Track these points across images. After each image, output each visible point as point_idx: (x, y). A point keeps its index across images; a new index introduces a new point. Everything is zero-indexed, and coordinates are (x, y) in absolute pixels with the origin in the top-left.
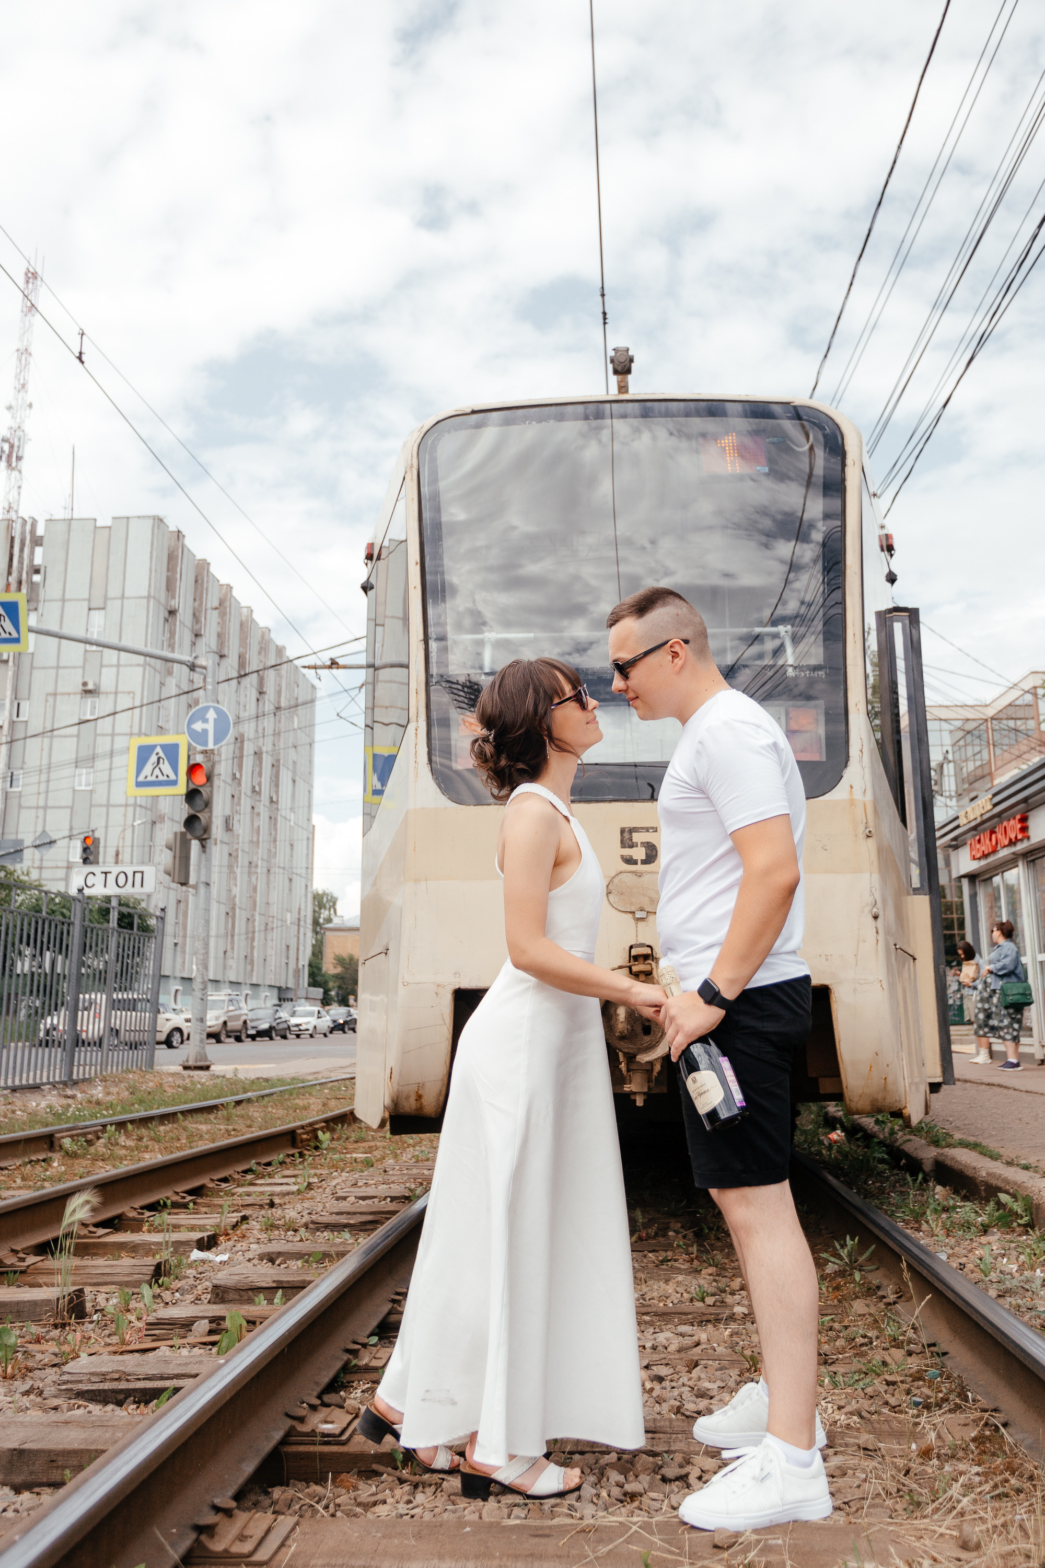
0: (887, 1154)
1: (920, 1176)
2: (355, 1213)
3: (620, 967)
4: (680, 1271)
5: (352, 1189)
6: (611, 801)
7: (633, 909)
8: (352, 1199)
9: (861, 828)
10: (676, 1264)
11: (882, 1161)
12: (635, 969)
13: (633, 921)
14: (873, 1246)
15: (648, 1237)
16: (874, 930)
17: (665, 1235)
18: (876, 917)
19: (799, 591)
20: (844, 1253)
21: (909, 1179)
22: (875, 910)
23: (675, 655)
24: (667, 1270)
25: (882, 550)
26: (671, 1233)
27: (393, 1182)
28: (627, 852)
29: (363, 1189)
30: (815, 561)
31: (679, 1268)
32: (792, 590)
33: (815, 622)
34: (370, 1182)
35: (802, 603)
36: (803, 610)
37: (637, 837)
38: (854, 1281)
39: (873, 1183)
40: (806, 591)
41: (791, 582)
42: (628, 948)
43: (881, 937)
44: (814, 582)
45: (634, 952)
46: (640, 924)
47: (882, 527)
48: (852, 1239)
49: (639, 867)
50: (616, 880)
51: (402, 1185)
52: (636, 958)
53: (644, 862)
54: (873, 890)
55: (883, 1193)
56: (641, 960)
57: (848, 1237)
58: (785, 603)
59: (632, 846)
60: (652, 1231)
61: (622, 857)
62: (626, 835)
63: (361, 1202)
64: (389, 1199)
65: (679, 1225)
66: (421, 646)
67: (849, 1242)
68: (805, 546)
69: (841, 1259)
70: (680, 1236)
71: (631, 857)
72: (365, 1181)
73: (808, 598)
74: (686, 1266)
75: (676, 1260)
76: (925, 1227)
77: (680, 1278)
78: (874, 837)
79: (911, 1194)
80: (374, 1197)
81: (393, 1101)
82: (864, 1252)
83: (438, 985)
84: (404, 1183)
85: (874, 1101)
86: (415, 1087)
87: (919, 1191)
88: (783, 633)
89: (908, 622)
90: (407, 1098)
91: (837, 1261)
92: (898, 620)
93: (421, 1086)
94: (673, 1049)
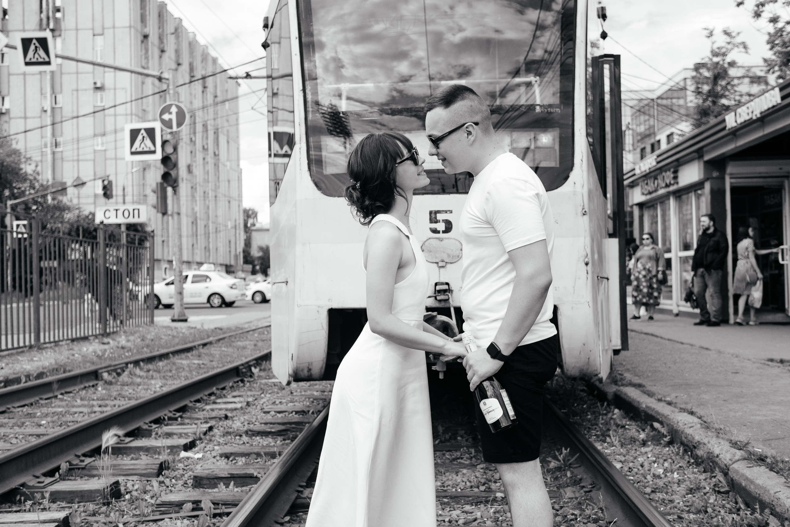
0: (586, 386)
1: (605, 404)
2: (274, 424)
4: (465, 467)
5: (273, 406)
6: (423, 194)
7: (437, 261)
8: (273, 413)
9: (580, 209)
10: (462, 461)
11: (583, 391)
12: (438, 298)
13: (437, 268)
14: (578, 455)
15: (446, 441)
16: (586, 272)
17: (455, 439)
18: (587, 264)
19: (543, 43)
20: (561, 458)
21: (599, 404)
22: (586, 260)
23: (469, 133)
24: (457, 465)
25: (599, 17)
26: (459, 438)
27: (296, 401)
28: (434, 226)
29: (279, 406)
30: (554, 23)
31: (463, 464)
32: (539, 43)
33: (554, 65)
34: (284, 401)
35: (546, 51)
36: (546, 56)
37: (440, 217)
38: (566, 475)
39: (578, 405)
40: (548, 43)
41: (538, 37)
42: (434, 284)
43: (590, 276)
44: (553, 37)
45: (438, 288)
46: (442, 270)
47: (600, 3)
48: (566, 449)
49: (441, 235)
50: (427, 243)
52: (439, 291)
53: (444, 232)
54: (586, 247)
55: (583, 413)
56: (442, 293)
57: (563, 449)
58: (534, 51)
59: (437, 222)
60: (447, 437)
61: (431, 229)
62: (433, 216)
63: (278, 415)
64: (294, 413)
65: (463, 432)
66: (301, 94)
67: (564, 451)
68: (548, 13)
69: (559, 461)
70: (464, 440)
71: (436, 229)
72: (280, 401)
73: (550, 48)
74: (468, 462)
75: (462, 458)
76: (608, 439)
77: (465, 471)
78: (588, 214)
79: (600, 414)
80: (285, 412)
81: (294, 372)
82: (572, 457)
83: (319, 307)
84: (303, 402)
85: (581, 371)
86: (307, 365)
87: (605, 412)
88: (533, 82)
89: (612, 64)
90: (303, 370)
91: (557, 462)
92: (606, 63)
93: (310, 364)
94: (471, 385)
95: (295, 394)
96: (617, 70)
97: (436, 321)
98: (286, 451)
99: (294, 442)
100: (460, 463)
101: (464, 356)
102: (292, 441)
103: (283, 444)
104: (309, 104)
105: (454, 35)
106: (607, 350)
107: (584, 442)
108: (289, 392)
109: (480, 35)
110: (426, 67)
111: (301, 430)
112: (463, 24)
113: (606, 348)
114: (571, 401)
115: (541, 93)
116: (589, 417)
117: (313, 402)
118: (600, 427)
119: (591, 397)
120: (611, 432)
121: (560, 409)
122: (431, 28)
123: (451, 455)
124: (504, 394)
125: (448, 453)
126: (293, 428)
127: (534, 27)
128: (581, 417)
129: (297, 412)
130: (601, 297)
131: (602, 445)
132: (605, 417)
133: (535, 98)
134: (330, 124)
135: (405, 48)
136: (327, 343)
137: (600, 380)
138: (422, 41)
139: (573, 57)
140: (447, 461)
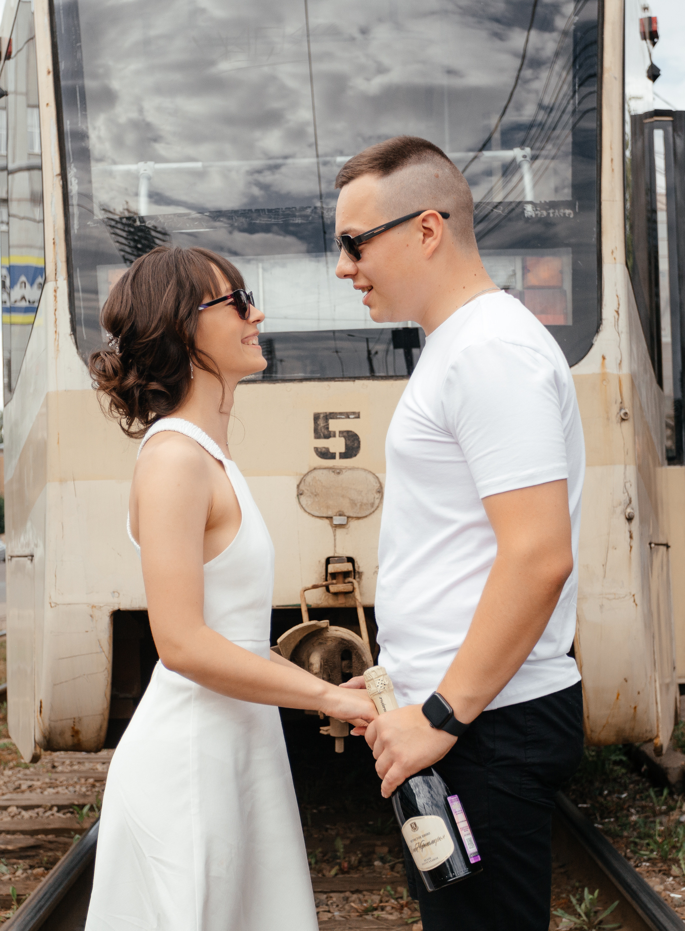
0: (625, 754)
1: (665, 792)
2: (13, 832)
3: (315, 587)
5: (15, 796)
6: (301, 380)
7: (330, 514)
8: (13, 810)
9: (615, 409)
10: (383, 914)
11: (619, 763)
12: (333, 589)
13: (330, 529)
14: (616, 903)
15: (352, 868)
16: (628, 535)
17: (370, 864)
18: (630, 519)
19: (537, 92)
20: (581, 910)
21: (652, 793)
22: (629, 510)
23: (428, 232)
24: (372, 922)
25: (644, 38)
26: (377, 863)
27: (62, 784)
28: (322, 443)
29: (27, 795)
30: (557, 54)
31: (386, 920)
33: (557, 132)
34: (37, 784)
35: (541, 106)
36: (542, 116)
37: (335, 425)
39: (610, 793)
40: (545, 91)
42: (323, 561)
43: (636, 543)
44: (554, 81)
45: (332, 568)
46: (339, 531)
47: (646, 9)
48: (592, 892)
49: (338, 462)
50: (309, 479)
51: (71, 789)
52: (334, 575)
53: (344, 456)
54: (628, 485)
55: (622, 809)
56: (340, 578)
57: (586, 890)
59: (329, 435)
60: (354, 859)
61: (316, 449)
62: (321, 423)
63: (24, 813)
64: (55, 809)
65: (385, 849)
66: (58, 183)
67: (587, 896)
69: (580, 916)
70: (387, 866)
71: (327, 449)
72: (29, 783)
73: (547, 100)
74: (394, 917)
75: (383, 909)
76: (675, 870)
78: (631, 420)
79: (655, 815)
80: (38, 806)
81: (45, 737)
82: (605, 909)
83: (93, 607)
84: (74, 785)
85: (620, 732)
86: (71, 723)
87: (664, 808)
88: (519, 159)
89: (670, 129)
90: (62, 733)
91: (574, 919)
92: (658, 128)
93: (77, 720)
94: (384, 784)
95: (60, 769)
97: (326, 639)
98: (33, 894)
99: (51, 872)
100: (378, 918)
101: (368, 721)
102: (47, 869)
103: (27, 878)
104: (74, 201)
105: (368, 79)
106: (668, 686)
107: (629, 879)
108: (49, 765)
110: (312, 140)
111: (65, 847)
113: (668, 680)
114: (597, 784)
115: (535, 184)
116: (634, 818)
117: (93, 786)
118: (656, 842)
119: (635, 777)
120: (680, 855)
121: (576, 803)
123: (361, 902)
125: (355, 897)
126: (50, 842)
127: (517, 62)
128: (617, 818)
129: (60, 808)
130: (655, 582)
131: (662, 882)
132: (665, 819)
133: (523, 190)
134: (128, 249)
135: (276, 105)
136: (110, 679)
137: (658, 751)
138: (306, 90)
139: (598, 110)
140: (354, 914)
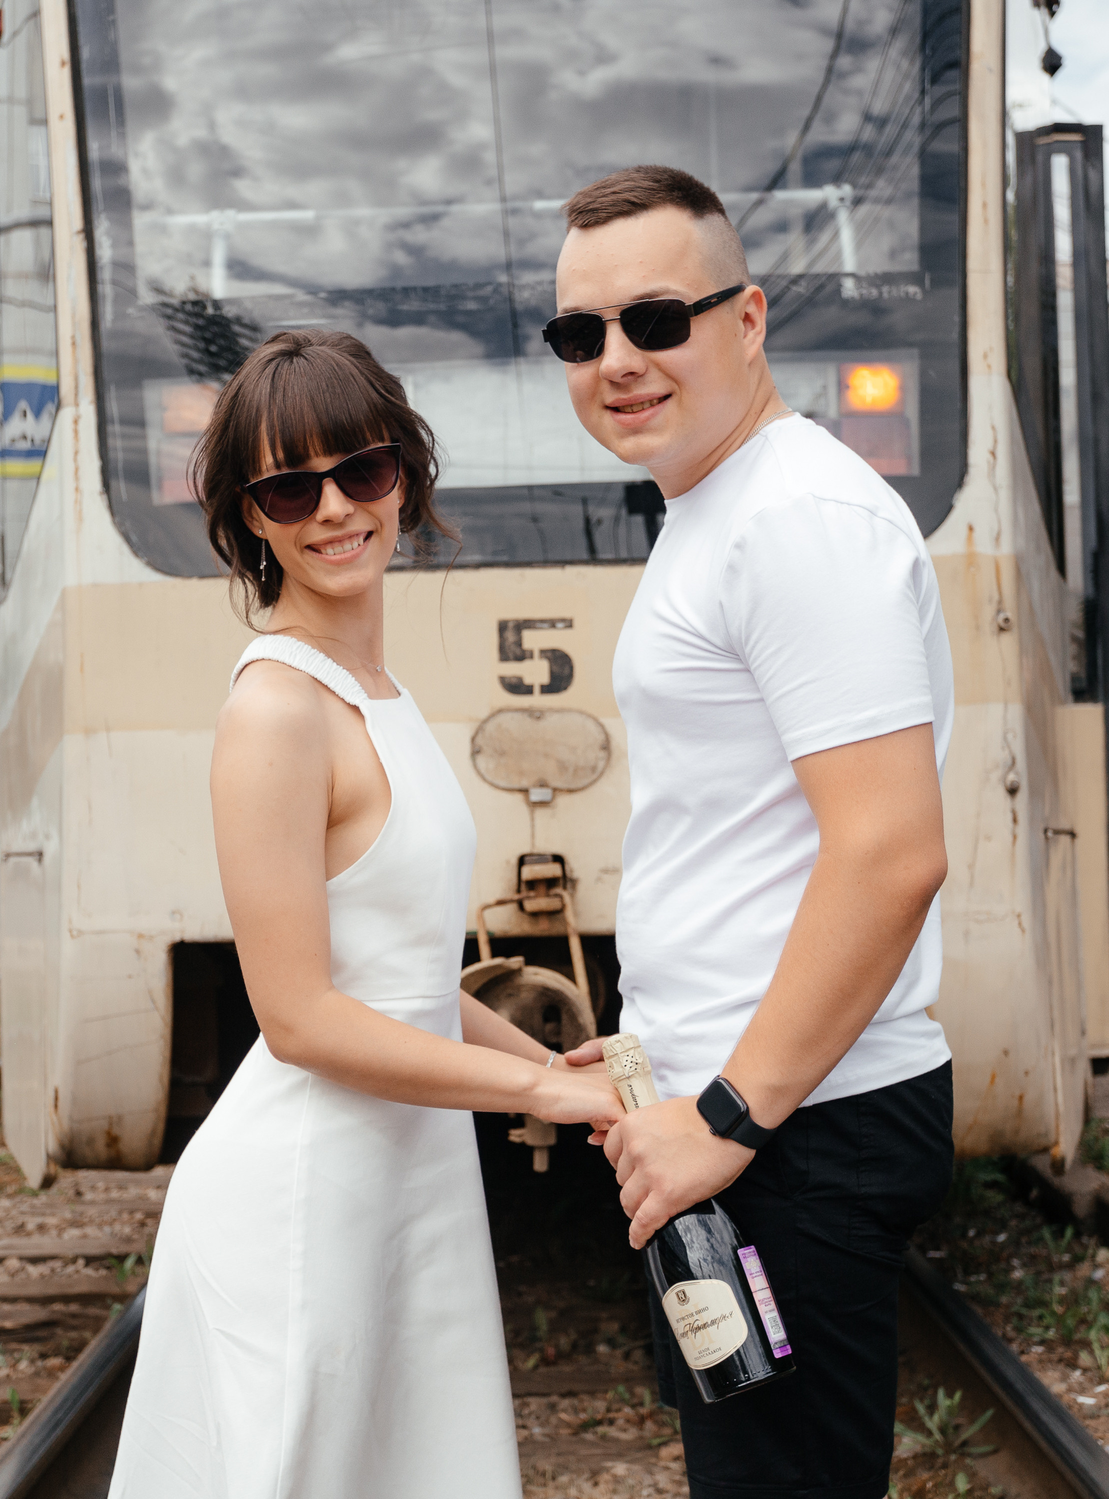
0: (1002, 1171)
1: (1069, 1232)
2: (13, 1300)
3: (500, 903)
4: (622, 1452)
5: (17, 1241)
6: (478, 566)
7: (524, 783)
8: (13, 1263)
9: (988, 612)
10: (612, 1432)
11: (992, 1185)
12: (530, 906)
13: (524, 809)
14: (989, 1413)
15: (562, 1357)
16: (1009, 817)
17: (590, 1350)
18: (1012, 791)
19: (859, 93)
20: (933, 1423)
21: (1046, 1233)
22: (1011, 777)
24: (592, 1444)
26: (602, 1349)
27: (91, 1221)
28: (512, 669)
29: (36, 1239)
30: (894, 31)
31: (616, 1440)
33: (894, 159)
34: (51, 1221)
35: (868, 117)
36: (869, 133)
37: (532, 640)
38: (952, 1484)
39: (979, 1234)
40: (874, 93)
41: (843, 75)
42: (514, 861)
43: (1022, 829)
44: (890, 75)
45: (529, 872)
46: (540, 813)
48: (950, 1395)
49: (537, 700)
50: (490, 727)
51: (107, 1229)
52: (532, 884)
53: (547, 689)
54: (1010, 736)
55: (998, 1259)
56: (542, 889)
57: (941, 1393)
58: (830, 119)
59: (522, 656)
60: (564, 1342)
61: (502, 679)
62: (510, 636)
63: (30, 1268)
64: (81, 1262)
65: (615, 1326)
66: (80, 246)
67: (943, 1401)
69: (929, 1433)
70: (619, 1353)
71: (520, 679)
72: (39, 1220)
73: (879, 108)
74: (630, 1435)
75: (611, 1422)
76: (1084, 1358)
77: (620, 1468)
78: (1015, 629)
79: (1052, 1268)
80: (53, 1258)
81: (62, 1146)
82: (972, 1421)
83: (141, 936)
84: (111, 1223)
85: (996, 1136)
86: (104, 1124)
87: (1066, 1258)
88: (833, 203)
89: (1079, 155)
90: (91, 1141)
91: (921, 1438)
92: (1059, 151)
93: (115, 1120)
94: (633, 1227)
95: (89, 1196)
96: (1092, 174)
97: (519, 988)
98: (45, 1399)
99: (75, 1364)
100: (604, 1437)
101: (612, 1122)
102: (69, 1359)
103: (37, 1374)
104: (105, 274)
105: (582, 73)
106: (1073, 1061)
107: (1010, 1373)
108: (71, 1192)
109: (665, 75)
110: (493, 172)
111: (97, 1324)
112: (611, 40)
113: (1073, 1052)
114: (958, 1220)
115: (859, 244)
116: (1018, 1274)
117: (143, 1224)
118: (1053, 1313)
119: (1019, 1208)
120: (1093, 1335)
121: (923, 1249)
122: (507, 52)
123: (576, 1411)
124: (752, 1263)
125: (565, 1403)
126: (74, 1316)
127: (828, 45)
128: (990, 1275)
129: (90, 1260)
130: (1054, 893)
131: (1064, 1378)
132: (1067, 1276)
133: (839, 255)
134: (195, 355)
135: (432, 115)
136: (167, 1053)
137: (1058, 1166)
138: (483, 91)
139: (962, 122)
140: (565, 1432)
